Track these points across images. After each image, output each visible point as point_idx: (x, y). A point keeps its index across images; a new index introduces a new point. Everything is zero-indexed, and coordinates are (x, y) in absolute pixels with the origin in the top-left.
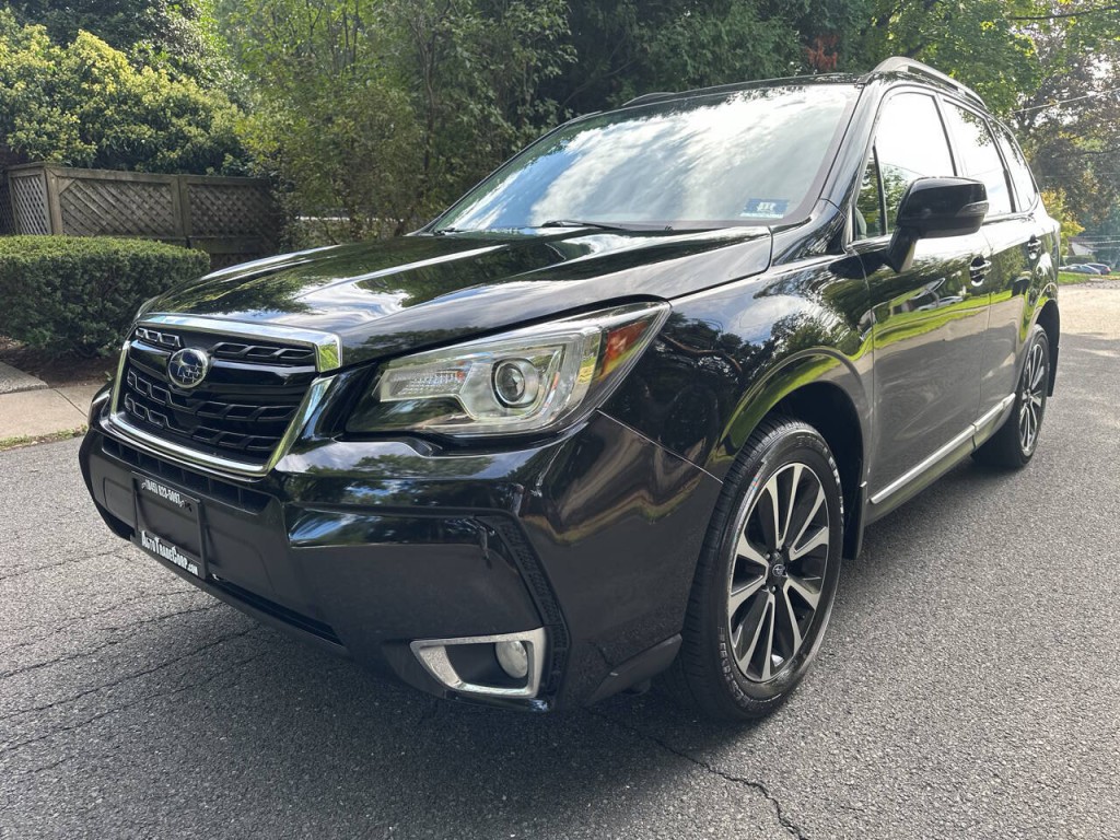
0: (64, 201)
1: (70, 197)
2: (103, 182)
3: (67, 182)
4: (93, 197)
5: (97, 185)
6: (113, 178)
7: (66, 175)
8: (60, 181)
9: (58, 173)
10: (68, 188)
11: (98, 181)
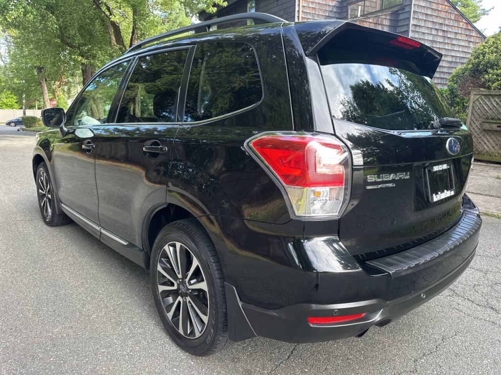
0: (475, 105)
1: (478, 104)
2: (493, 96)
3: (478, 97)
4: (487, 103)
5: (490, 97)
6: (498, 94)
7: (478, 93)
8: (475, 96)
9: (475, 93)
10: (478, 99)
11: (491, 95)
